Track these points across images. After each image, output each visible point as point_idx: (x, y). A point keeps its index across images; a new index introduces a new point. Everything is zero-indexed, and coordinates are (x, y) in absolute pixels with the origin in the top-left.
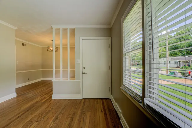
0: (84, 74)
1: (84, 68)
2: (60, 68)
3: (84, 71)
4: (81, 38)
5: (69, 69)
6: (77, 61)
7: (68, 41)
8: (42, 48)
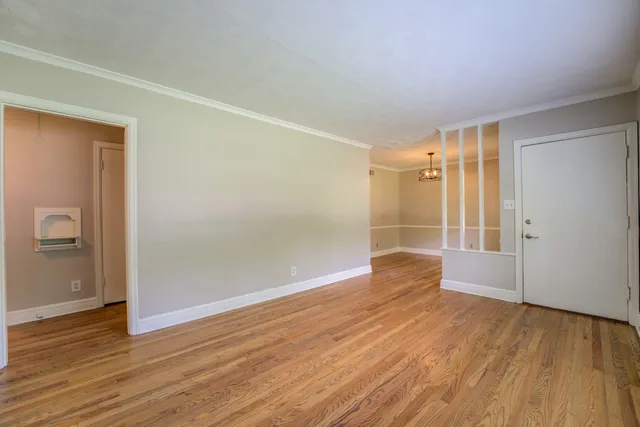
0: (529, 237)
1: (528, 222)
2: (458, 224)
3: (528, 230)
4: (517, 144)
5: (482, 228)
6: (506, 204)
7: (480, 147)
8: (400, 173)
